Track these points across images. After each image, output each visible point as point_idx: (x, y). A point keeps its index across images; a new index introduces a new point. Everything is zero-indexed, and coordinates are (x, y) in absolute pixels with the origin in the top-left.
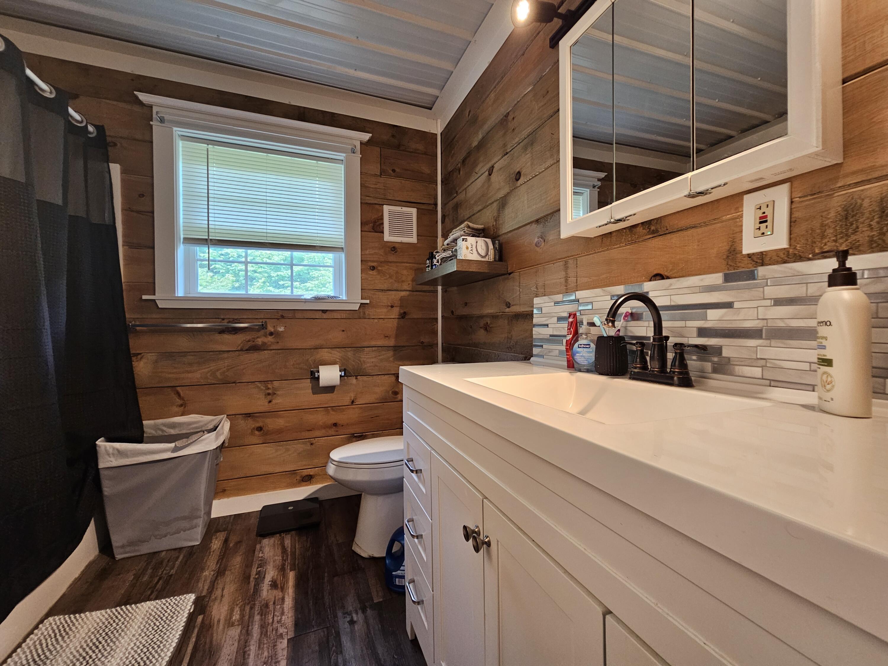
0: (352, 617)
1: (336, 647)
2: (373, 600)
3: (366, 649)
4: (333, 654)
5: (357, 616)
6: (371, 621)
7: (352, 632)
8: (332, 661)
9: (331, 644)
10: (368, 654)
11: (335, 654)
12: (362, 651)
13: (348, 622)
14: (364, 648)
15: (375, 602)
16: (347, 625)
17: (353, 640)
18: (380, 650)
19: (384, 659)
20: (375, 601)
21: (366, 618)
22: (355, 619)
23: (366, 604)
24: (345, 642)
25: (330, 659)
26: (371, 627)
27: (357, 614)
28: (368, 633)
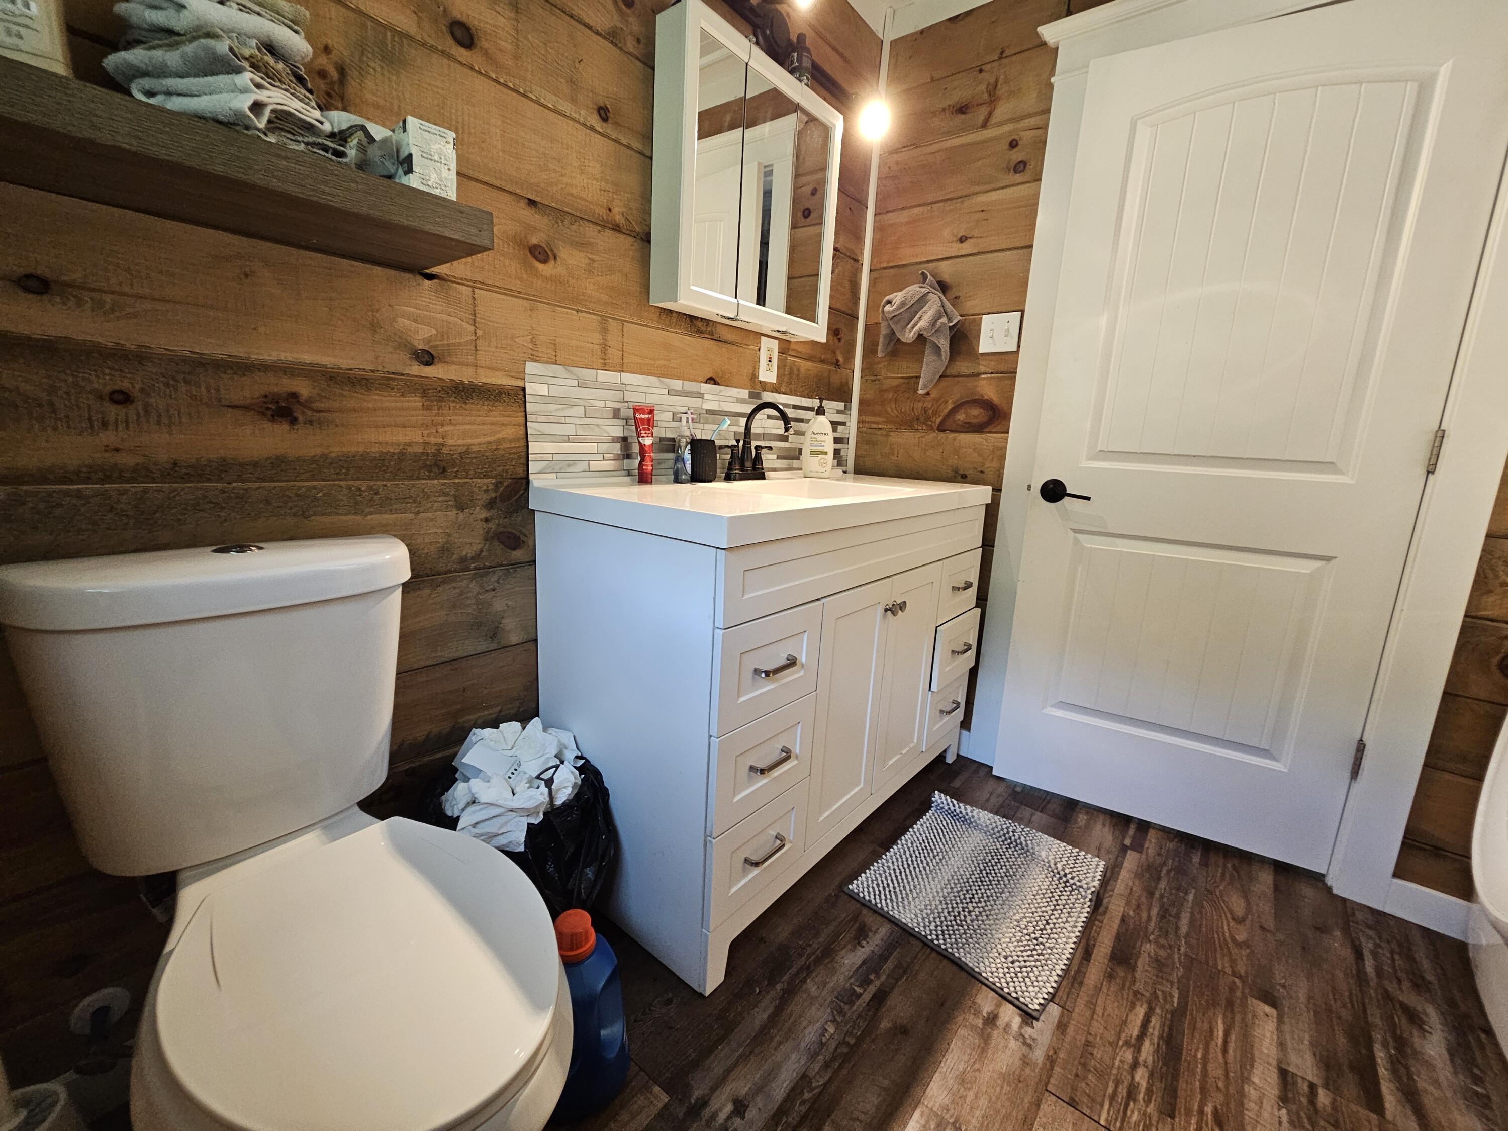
0: (729, 1118)
1: (802, 1093)
2: (666, 1107)
3: (772, 1039)
4: (816, 1088)
5: (721, 1109)
6: (718, 1069)
7: (759, 1089)
8: (826, 1078)
9: (804, 1109)
10: (778, 1031)
11: (814, 1085)
12: (780, 1043)
13: (743, 1118)
14: (773, 1044)
15: (666, 1100)
16: (751, 1114)
17: (770, 1076)
18: (760, 1015)
19: (771, 1003)
20: (665, 1098)
21: (714, 1089)
22: (729, 1107)
23: (681, 1116)
24: (785, 1085)
25: (825, 1084)
26: (730, 1062)
27: (714, 1116)
28: (744, 1058)
